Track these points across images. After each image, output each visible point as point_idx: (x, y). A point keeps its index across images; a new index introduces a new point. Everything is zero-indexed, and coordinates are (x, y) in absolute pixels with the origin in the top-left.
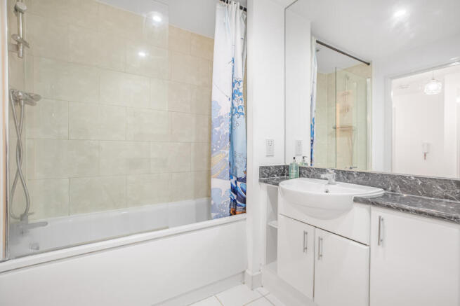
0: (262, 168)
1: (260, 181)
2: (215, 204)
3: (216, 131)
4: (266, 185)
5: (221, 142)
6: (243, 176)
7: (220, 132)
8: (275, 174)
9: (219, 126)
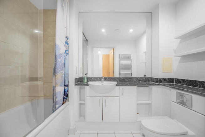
0: (76, 79)
1: (76, 85)
2: (58, 100)
3: (59, 61)
4: (78, 86)
5: (61, 67)
6: (68, 84)
7: (60, 62)
8: (80, 81)
9: (60, 59)
